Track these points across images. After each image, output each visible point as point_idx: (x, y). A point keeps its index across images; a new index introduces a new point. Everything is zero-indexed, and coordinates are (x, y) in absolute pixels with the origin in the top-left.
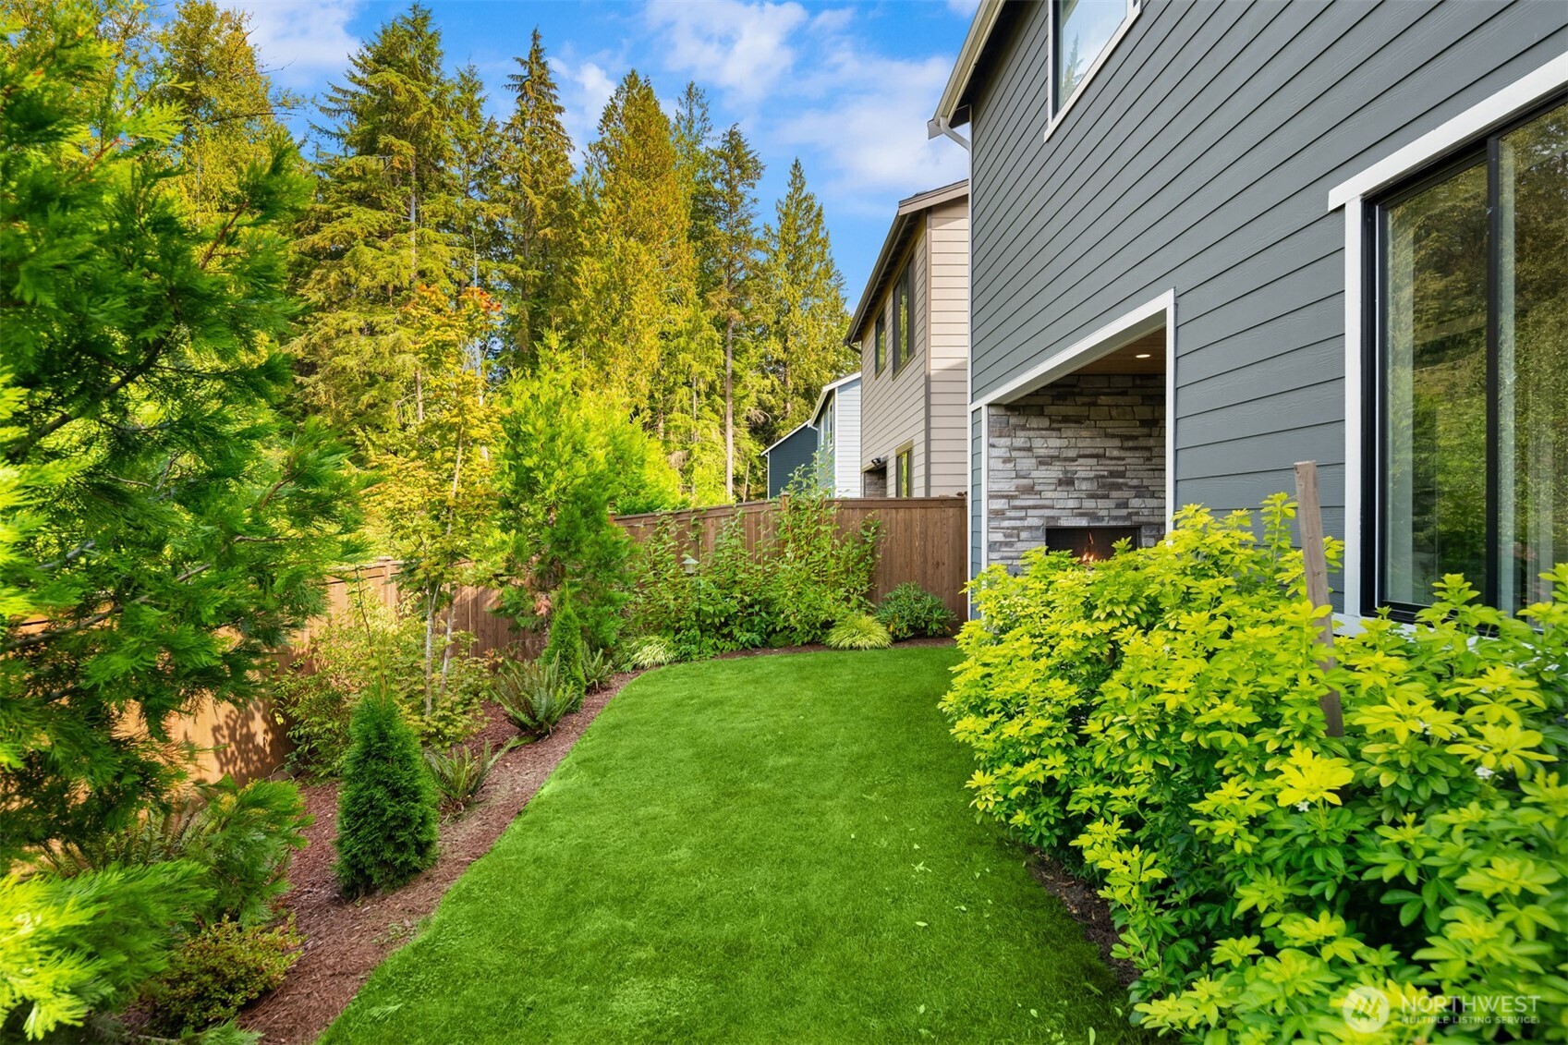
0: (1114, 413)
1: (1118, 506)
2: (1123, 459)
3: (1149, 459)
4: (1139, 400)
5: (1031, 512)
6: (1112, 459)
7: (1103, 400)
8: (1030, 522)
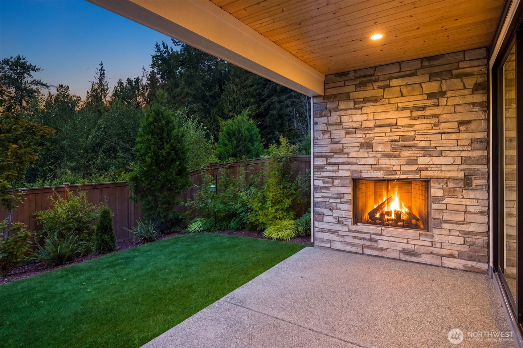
0: (404, 90)
1: (408, 164)
2: (412, 126)
3: (436, 125)
4: (427, 78)
5: (341, 167)
6: (403, 126)
7: (394, 82)
8: (341, 174)
